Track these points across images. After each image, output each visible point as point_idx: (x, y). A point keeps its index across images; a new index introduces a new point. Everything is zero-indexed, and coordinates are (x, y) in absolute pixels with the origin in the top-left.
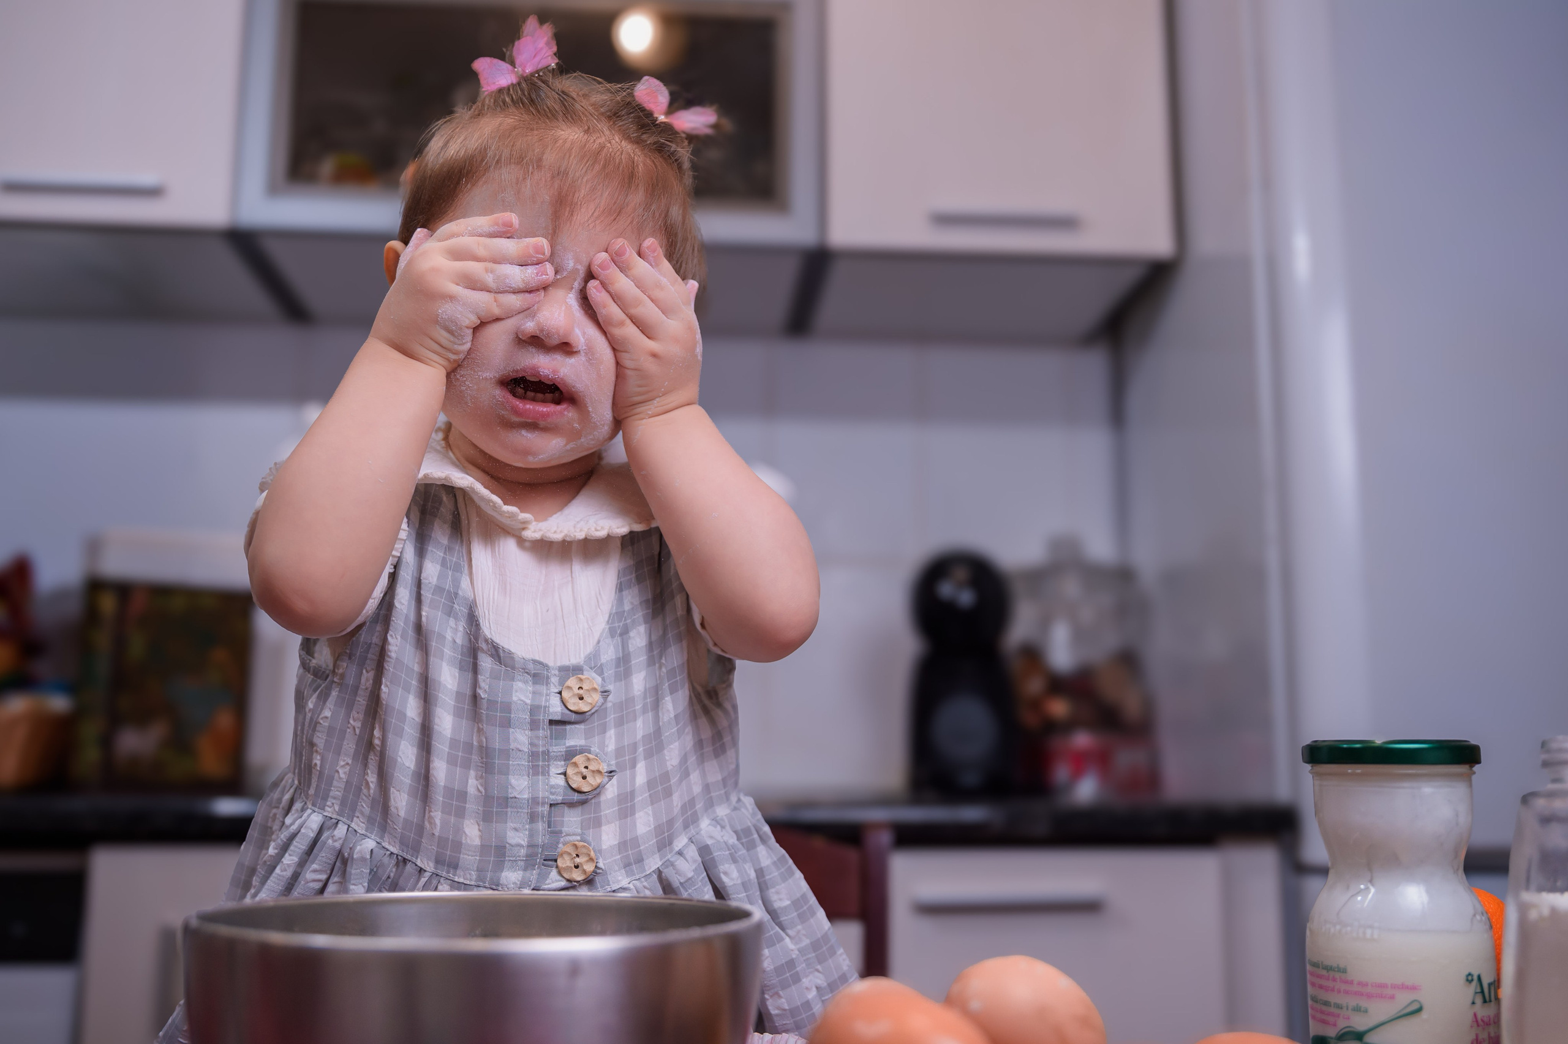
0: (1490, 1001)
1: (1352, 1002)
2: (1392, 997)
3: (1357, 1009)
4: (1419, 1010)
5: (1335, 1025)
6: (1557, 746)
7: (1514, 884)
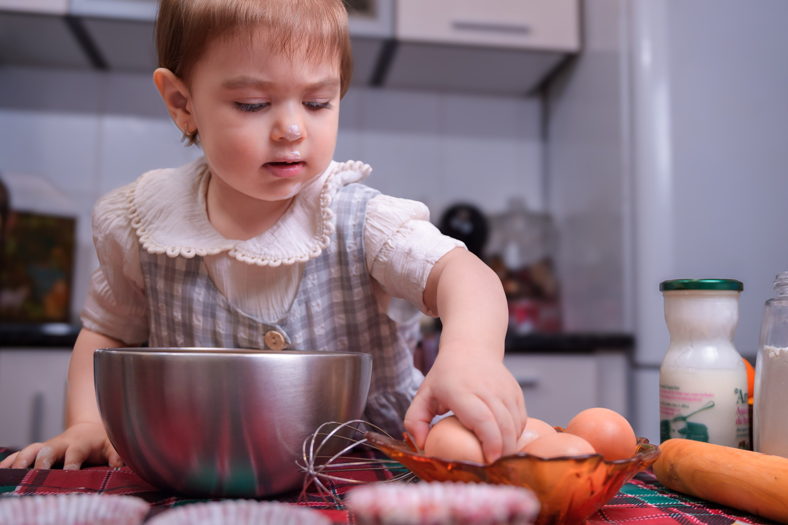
0: (746, 401)
1: (682, 403)
3: (684, 406)
4: (713, 406)
5: (672, 414)
6: (785, 277)
7: (761, 342)
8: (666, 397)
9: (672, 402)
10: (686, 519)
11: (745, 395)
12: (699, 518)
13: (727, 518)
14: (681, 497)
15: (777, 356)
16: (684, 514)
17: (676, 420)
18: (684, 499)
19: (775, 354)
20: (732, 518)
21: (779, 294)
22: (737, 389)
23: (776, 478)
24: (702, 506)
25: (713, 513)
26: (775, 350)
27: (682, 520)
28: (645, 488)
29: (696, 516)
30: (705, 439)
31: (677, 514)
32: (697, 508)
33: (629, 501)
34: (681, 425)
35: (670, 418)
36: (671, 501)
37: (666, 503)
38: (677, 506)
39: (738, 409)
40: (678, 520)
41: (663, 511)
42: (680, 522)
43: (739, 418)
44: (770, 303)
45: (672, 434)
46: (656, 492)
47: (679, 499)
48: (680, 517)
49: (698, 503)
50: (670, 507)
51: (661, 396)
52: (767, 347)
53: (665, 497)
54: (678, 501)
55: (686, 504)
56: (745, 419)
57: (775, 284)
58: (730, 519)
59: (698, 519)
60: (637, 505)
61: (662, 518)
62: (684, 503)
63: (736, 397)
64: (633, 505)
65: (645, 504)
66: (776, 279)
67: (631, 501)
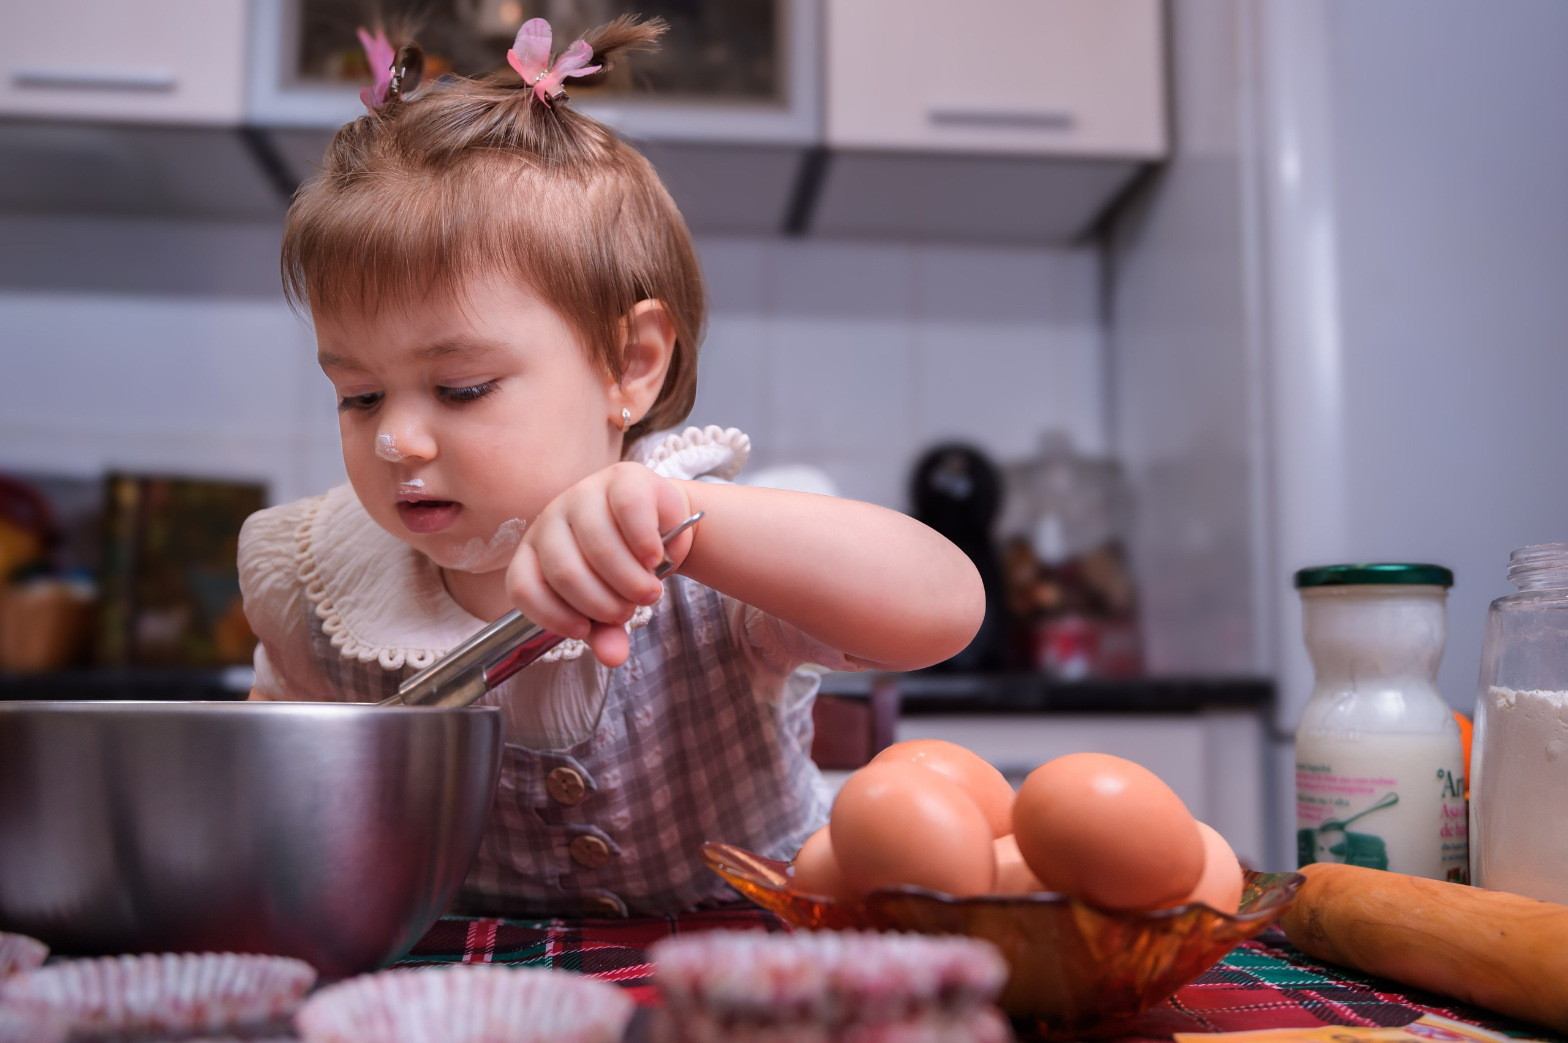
0: (1458, 795)
1: (1335, 796)
2: (1371, 791)
3: (1340, 803)
4: (1395, 802)
5: (1319, 818)
6: (1526, 556)
7: (1484, 680)
8: (1307, 786)
9: (1317, 795)
10: (1332, 1012)
11: (1459, 781)
12: (1355, 1009)
13: (1410, 1010)
14: (1330, 971)
15: (1511, 705)
16: (1328, 1002)
17: (1326, 828)
18: (1335, 975)
19: (1508, 701)
20: (1420, 1010)
21: (1518, 589)
22: (1441, 771)
23: (1502, 934)
24: (1368, 988)
25: (1386, 1001)
26: (1506, 694)
27: (1323, 1013)
28: (1265, 955)
29: (1350, 1006)
30: (1382, 864)
31: (1315, 1001)
32: (1358, 991)
33: (1230, 977)
34: (1336, 838)
35: (1315, 825)
36: (1310, 978)
37: (1301, 982)
38: (1318, 986)
39: (1445, 807)
40: (1315, 1013)
41: (1289, 997)
42: (1319, 1017)
43: (1446, 825)
44: (1499, 606)
45: (1318, 855)
46: (1284, 962)
47: (1326, 975)
48: (1320, 1007)
49: (1360, 983)
50: (1306, 989)
51: (1299, 785)
52: (1494, 689)
53: (1300, 972)
54: (1323, 978)
55: (1337, 984)
56: (1457, 827)
57: (1510, 568)
58: (1415, 1011)
59: (1355, 1011)
60: (1244, 985)
61: (1284, 1009)
62: (1334, 983)
63: (1441, 785)
64: (1236, 984)
65: (1260, 983)
66: (1511, 560)
67: (1233, 978)
